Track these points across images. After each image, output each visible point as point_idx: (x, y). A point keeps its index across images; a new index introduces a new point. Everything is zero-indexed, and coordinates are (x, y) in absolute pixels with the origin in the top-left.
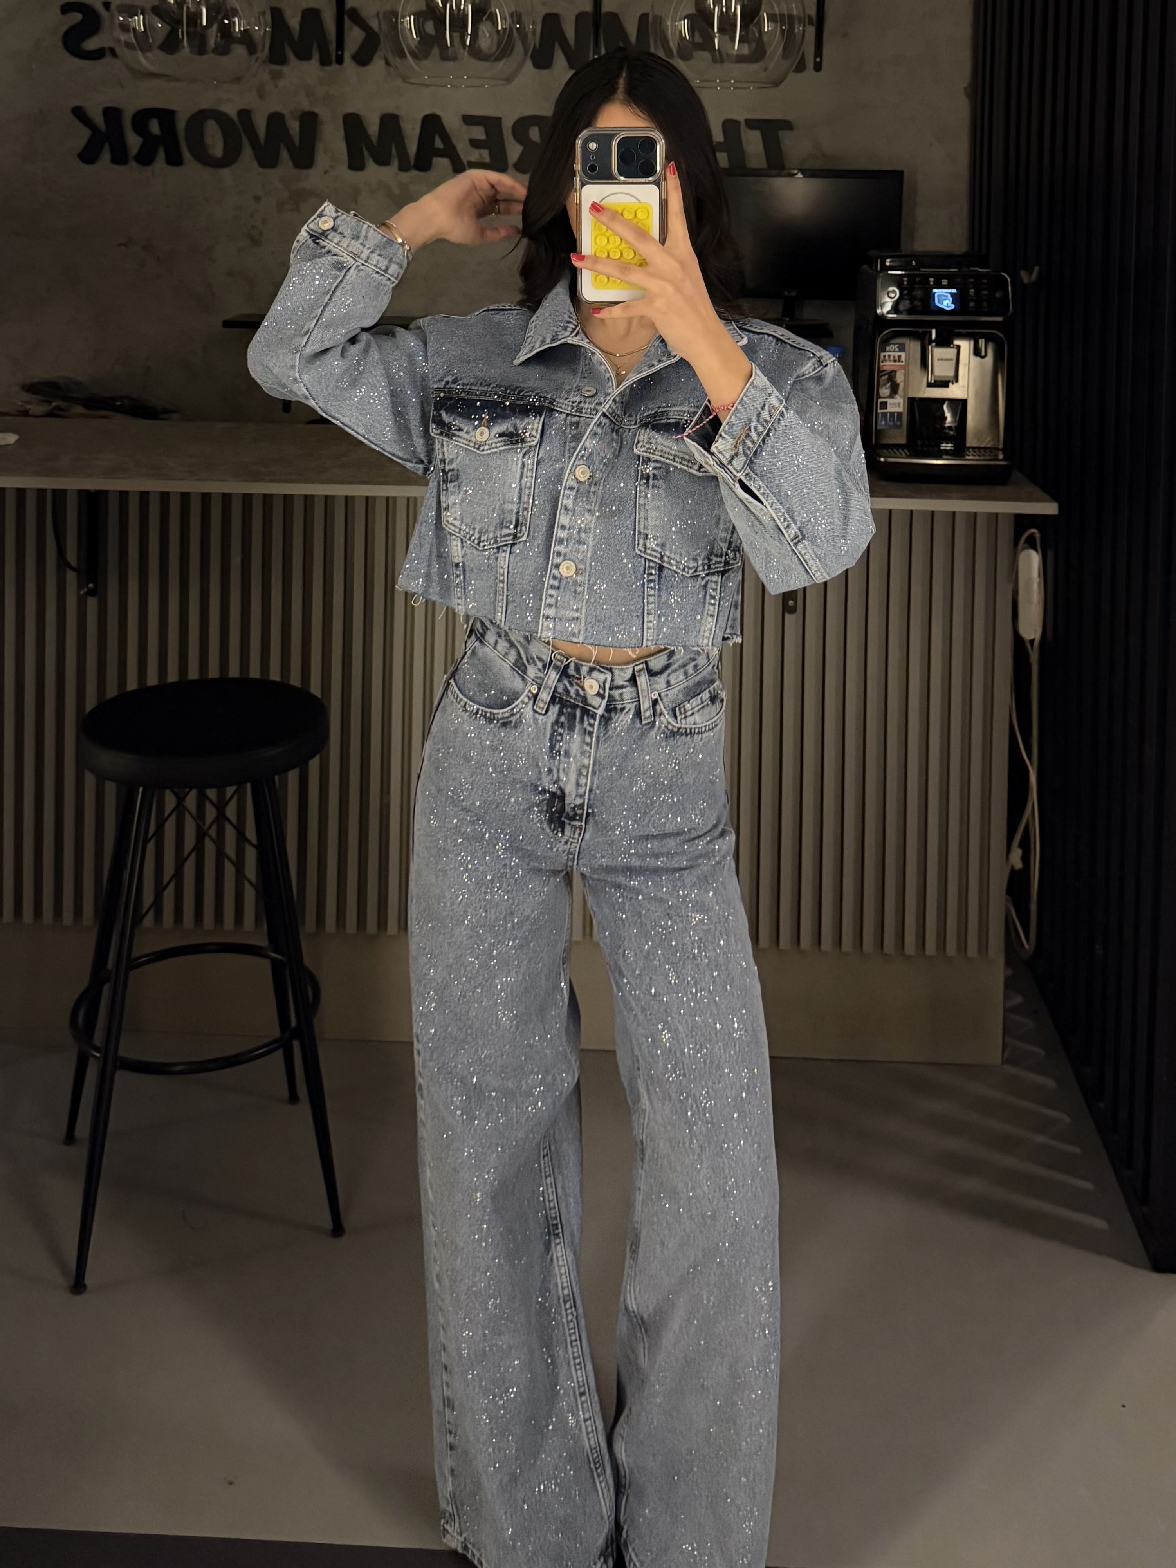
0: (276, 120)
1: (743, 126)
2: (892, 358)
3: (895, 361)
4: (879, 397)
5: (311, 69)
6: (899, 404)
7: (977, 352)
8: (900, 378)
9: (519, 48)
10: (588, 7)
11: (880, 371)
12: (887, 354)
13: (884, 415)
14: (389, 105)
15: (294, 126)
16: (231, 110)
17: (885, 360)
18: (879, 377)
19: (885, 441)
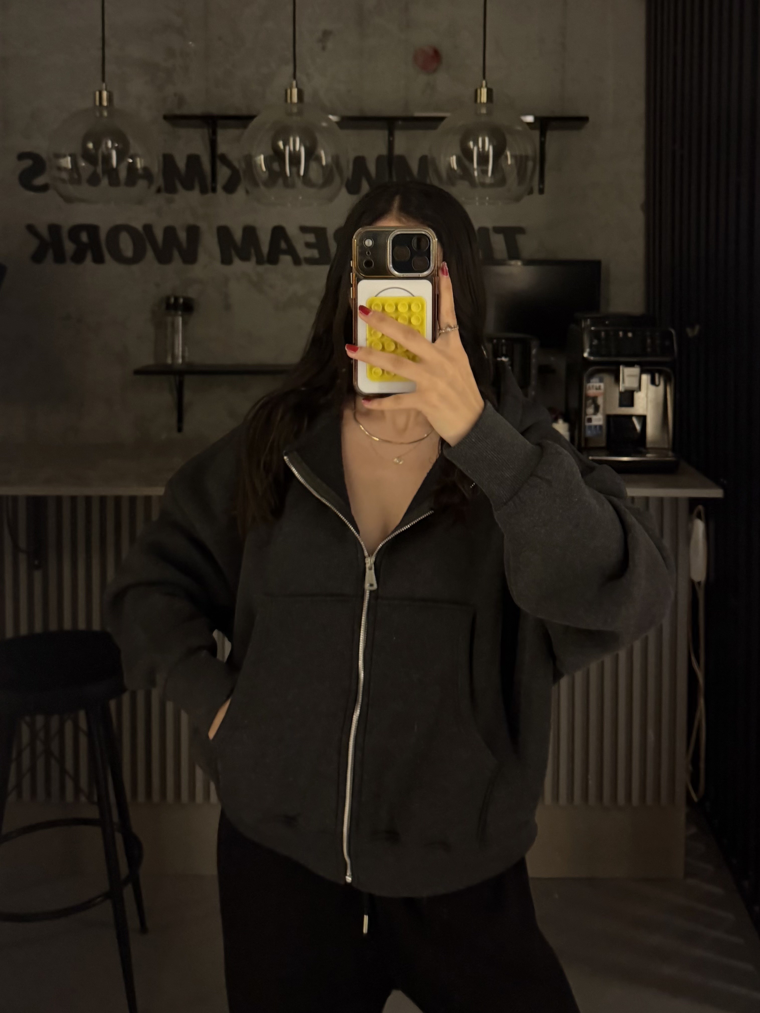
0: (170, 231)
1: (491, 232)
2: (594, 388)
3: (597, 389)
4: (586, 414)
5: (195, 195)
6: (599, 420)
7: (653, 382)
8: (600, 401)
9: (337, 179)
10: (384, 151)
11: (588, 398)
12: (590, 385)
13: (590, 427)
14: (249, 220)
15: (182, 236)
16: (138, 225)
17: (589, 388)
18: (586, 401)
19: (591, 445)
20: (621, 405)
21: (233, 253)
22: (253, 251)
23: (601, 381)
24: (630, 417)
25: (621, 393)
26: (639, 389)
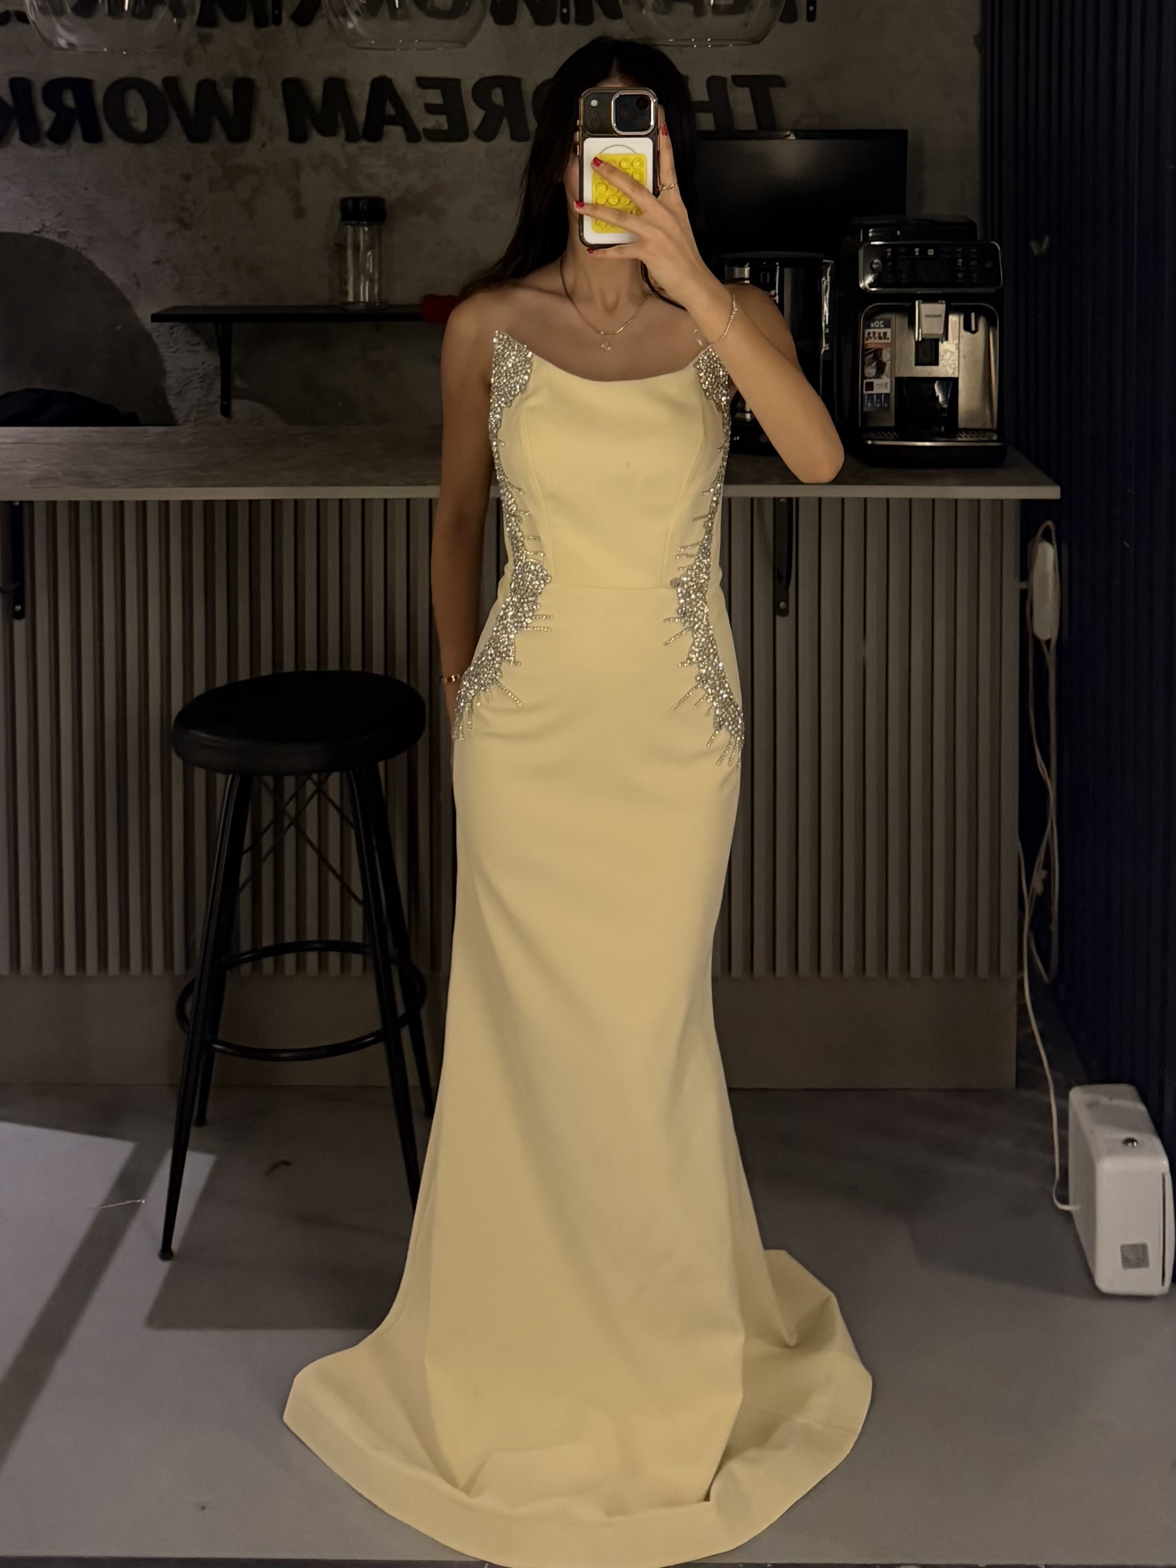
0: (207, 87)
1: (730, 83)
2: (877, 335)
3: (880, 338)
4: (864, 377)
5: (245, 31)
6: (886, 384)
7: (967, 327)
8: (886, 356)
9: (477, 3)
11: (865, 350)
12: (872, 330)
13: (871, 397)
14: (333, 69)
15: (228, 94)
16: (157, 80)
17: (869, 338)
18: (864, 356)
19: (873, 424)
20: (918, 363)
21: (308, 122)
22: (340, 120)
23: (887, 325)
24: (933, 380)
25: (917, 343)
26: (946, 336)
